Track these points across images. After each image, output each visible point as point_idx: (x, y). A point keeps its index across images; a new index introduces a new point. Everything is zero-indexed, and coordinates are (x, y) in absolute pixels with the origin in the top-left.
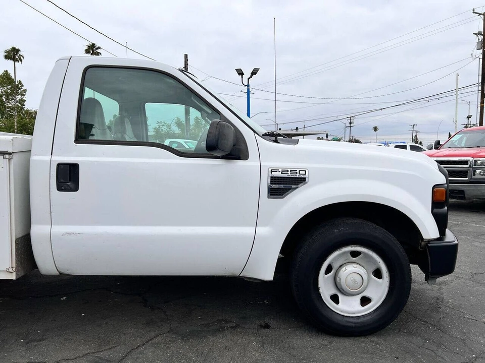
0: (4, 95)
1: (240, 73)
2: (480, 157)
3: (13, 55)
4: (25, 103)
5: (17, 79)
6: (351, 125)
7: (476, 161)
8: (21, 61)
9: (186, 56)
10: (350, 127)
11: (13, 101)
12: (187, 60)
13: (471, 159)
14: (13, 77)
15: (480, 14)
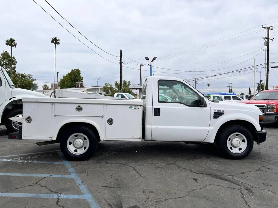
0: (4, 64)
1: (147, 59)
2: (270, 104)
3: (11, 43)
4: (16, 69)
5: (13, 56)
7: (268, 106)
8: (15, 46)
9: (121, 51)
10: (195, 84)
11: (9, 68)
12: (122, 53)
13: (265, 105)
14: (10, 55)
15: (265, 28)
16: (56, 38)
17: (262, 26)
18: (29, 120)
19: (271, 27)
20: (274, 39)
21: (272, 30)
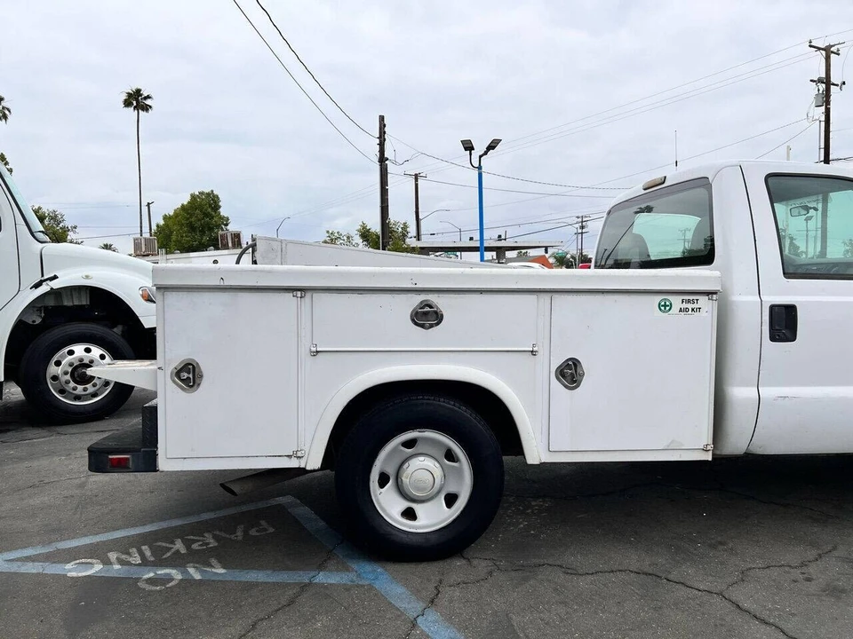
1: (468, 146)
6: (584, 231)
8: (6, 119)
9: (382, 118)
10: (582, 233)
12: (385, 126)
15: (819, 49)
16: (138, 92)
17: (810, 42)
18: (189, 375)
19: (836, 47)
20: (844, 83)
21: (838, 54)
